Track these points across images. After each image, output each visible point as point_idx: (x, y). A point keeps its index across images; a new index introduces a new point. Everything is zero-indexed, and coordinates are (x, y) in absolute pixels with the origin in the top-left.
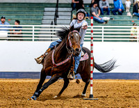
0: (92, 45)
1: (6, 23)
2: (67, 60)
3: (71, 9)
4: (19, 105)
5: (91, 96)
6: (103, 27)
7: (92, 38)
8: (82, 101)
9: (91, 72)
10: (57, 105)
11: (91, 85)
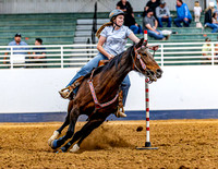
4: (45, 159)
5: (147, 144)
6: (162, 44)
8: (135, 152)
9: (147, 110)
10: (99, 159)
11: (148, 129)
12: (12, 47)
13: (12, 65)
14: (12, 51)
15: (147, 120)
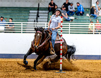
6: (70, 24)
7: (61, 31)
10: (37, 76)
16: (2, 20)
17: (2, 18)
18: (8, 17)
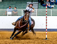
0: (46, 17)
1: (11, 8)
2: (25, 25)
3: (38, 2)
4: (16, 42)
6: (51, 10)
7: (46, 14)
9: (46, 28)
11: (46, 34)
12: (8, 10)
13: (8, 15)
14: (8, 11)
15: (46, 31)
16: (10, 8)
17: (10, 7)
18: (14, 6)
